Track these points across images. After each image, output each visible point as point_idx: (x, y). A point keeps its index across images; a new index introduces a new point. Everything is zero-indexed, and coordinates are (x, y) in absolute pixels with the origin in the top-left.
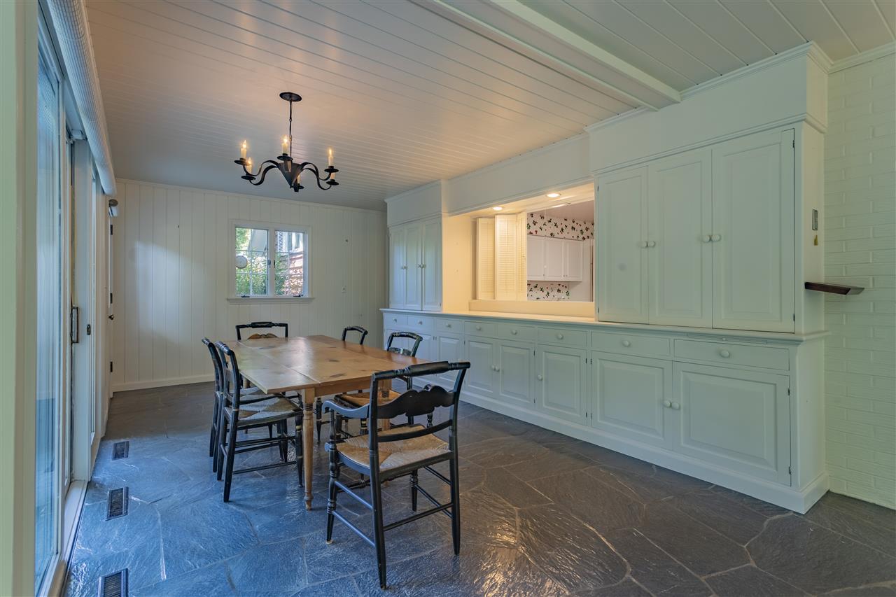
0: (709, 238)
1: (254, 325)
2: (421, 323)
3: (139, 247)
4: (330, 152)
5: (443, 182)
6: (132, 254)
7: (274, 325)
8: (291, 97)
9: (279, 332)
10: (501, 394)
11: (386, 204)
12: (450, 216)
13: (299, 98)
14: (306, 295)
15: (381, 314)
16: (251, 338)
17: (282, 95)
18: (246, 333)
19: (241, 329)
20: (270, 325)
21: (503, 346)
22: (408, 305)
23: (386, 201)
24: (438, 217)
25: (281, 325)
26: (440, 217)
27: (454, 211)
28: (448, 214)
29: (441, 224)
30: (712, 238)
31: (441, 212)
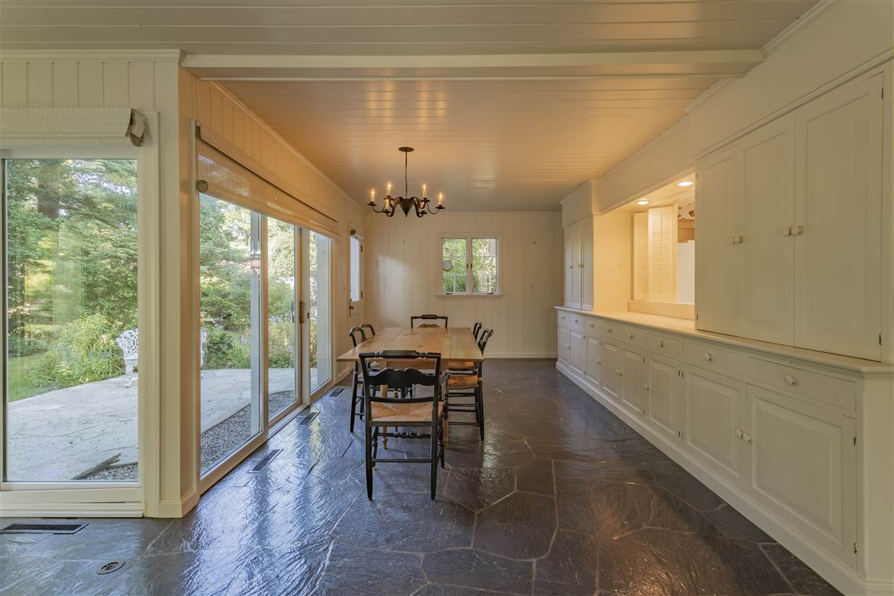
0: (788, 232)
1: (424, 317)
2: (577, 321)
3: (381, 258)
4: (424, 187)
5: (592, 181)
6: (377, 263)
7: (437, 317)
8: (406, 150)
9: (441, 323)
10: (624, 401)
11: (561, 206)
12: (603, 214)
13: (411, 150)
14: (497, 293)
15: (556, 311)
16: (421, 326)
17: (400, 149)
18: (418, 322)
19: (413, 320)
20: (435, 317)
21: (625, 349)
22: (574, 304)
23: (561, 203)
24: (590, 217)
25: (443, 318)
26: (591, 216)
27: (605, 209)
28: (600, 213)
29: (592, 223)
30: (792, 232)
31: (591, 211)
